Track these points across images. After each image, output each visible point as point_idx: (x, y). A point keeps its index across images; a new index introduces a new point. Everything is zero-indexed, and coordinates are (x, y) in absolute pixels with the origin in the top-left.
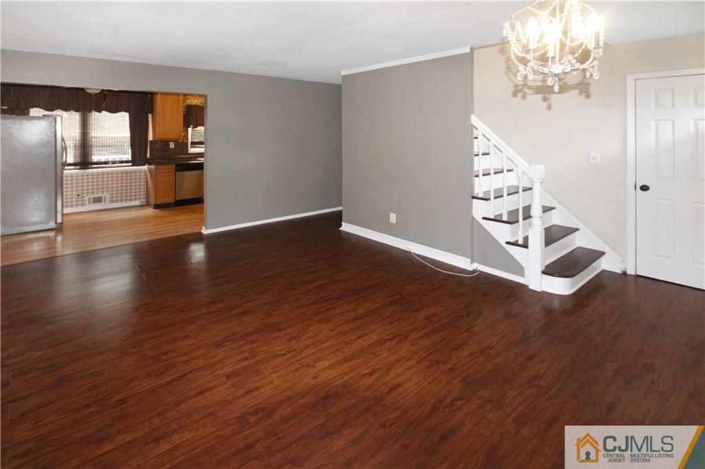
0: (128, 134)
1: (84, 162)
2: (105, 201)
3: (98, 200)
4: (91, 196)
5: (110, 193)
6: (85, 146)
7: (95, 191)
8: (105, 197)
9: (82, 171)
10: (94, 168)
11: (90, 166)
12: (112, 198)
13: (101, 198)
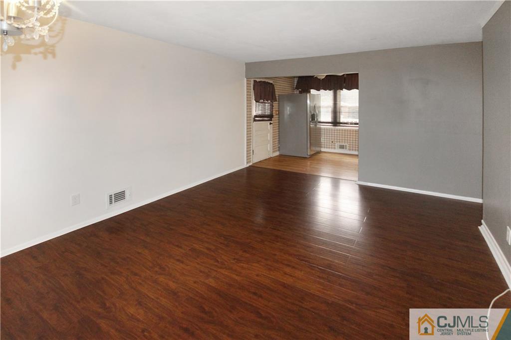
0: (358, 105)
1: (336, 122)
2: (346, 149)
3: (342, 147)
4: (339, 144)
5: (349, 143)
6: (336, 112)
7: (341, 141)
8: (346, 146)
9: (334, 127)
10: (341, 126)
11: (338, 125)
12: (350, 147)
13: (344, 146)
